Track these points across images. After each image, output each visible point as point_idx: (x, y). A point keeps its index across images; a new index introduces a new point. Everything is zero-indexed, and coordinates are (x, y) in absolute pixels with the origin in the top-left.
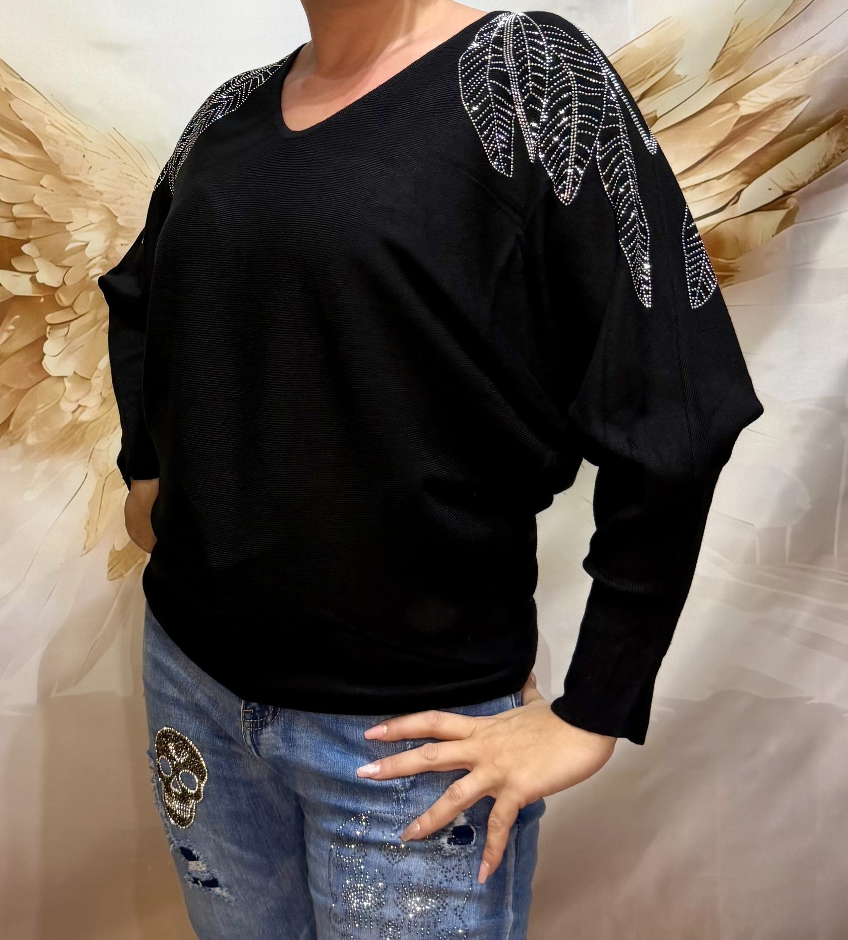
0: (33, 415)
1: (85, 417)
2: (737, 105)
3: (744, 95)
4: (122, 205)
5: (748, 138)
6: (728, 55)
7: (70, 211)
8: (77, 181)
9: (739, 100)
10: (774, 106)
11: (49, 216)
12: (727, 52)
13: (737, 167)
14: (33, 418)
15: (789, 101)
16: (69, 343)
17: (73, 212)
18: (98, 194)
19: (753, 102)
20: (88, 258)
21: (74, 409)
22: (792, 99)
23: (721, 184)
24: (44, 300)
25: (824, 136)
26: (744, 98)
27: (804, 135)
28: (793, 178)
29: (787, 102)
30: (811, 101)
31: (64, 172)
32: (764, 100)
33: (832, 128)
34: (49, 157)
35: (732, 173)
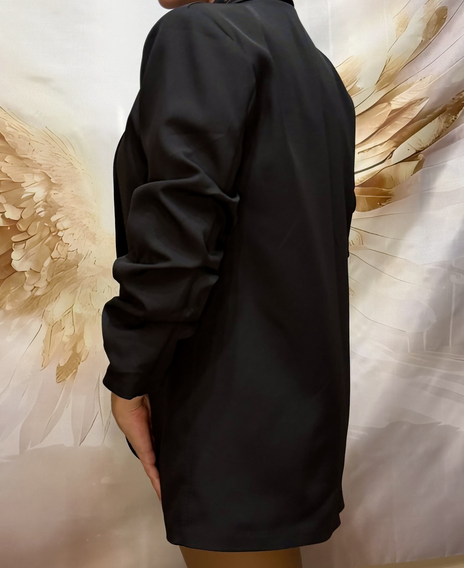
0: (9, 293)
1: (39, 293)
2: (390, 103)
3: (393, 98)
4: (53, 171)
5: (396, 122)
6: (385, 76)
7: (23, 176)
8: (27, 158)
9: (391, 100)
10: (410, 104)
11: (11, 179)
12: (384, 75)
13: (390, 138)
14: (9, 295)
15: (418, 101)
16: (26, 253)
17: (25, 176)
18: (38, 165)
19: (399, 102)
20: (35, 202)
21: (32, 289)
22: (419, 100)
23: (383, 148)
24: (10, 228)
25: (437, 119)
26: (393, 99)
27: (425, 119)
28: (421, 144)
29: (416, 102)
30: (429, 101)
31: (19, 153)
32: (405, 101)
33: (441, 115)
34: (9, 145)
35: (388, 141)
